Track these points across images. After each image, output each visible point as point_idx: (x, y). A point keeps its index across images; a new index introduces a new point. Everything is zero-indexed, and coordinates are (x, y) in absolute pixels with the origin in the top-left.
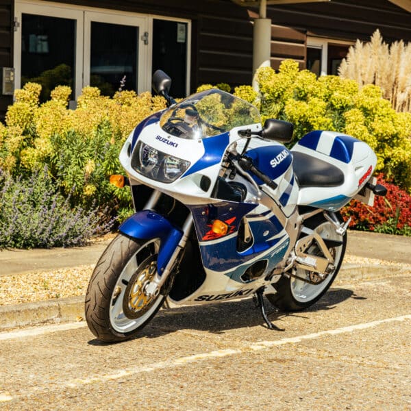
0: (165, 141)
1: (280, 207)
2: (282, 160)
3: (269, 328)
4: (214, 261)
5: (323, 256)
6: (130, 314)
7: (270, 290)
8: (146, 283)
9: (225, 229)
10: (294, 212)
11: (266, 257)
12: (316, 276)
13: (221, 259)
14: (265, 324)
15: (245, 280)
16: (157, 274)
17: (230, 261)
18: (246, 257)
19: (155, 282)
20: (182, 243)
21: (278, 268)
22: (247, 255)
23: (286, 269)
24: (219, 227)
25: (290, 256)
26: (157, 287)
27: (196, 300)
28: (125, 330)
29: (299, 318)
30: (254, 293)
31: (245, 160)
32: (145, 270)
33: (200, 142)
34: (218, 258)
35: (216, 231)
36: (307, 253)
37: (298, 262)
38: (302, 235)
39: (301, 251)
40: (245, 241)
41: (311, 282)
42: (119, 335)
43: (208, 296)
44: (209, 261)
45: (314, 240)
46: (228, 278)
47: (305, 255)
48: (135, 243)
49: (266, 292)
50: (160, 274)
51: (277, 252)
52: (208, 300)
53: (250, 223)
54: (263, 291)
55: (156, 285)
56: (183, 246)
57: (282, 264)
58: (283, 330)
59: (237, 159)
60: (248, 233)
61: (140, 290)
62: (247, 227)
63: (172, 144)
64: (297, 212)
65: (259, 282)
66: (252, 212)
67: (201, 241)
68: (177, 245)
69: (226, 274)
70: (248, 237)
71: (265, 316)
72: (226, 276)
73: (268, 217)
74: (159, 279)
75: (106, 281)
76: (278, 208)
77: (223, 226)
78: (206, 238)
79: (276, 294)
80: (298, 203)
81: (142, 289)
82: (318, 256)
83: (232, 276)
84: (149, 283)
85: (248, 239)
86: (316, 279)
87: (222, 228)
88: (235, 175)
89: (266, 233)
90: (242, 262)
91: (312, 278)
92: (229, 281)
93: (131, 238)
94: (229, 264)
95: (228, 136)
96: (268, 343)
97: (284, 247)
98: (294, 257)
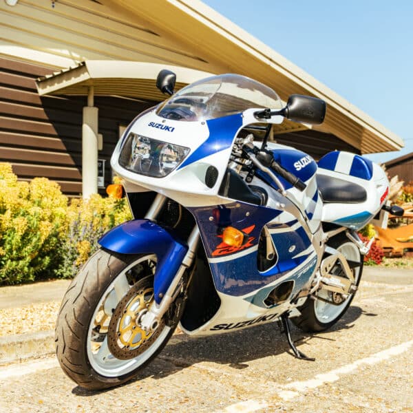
0: (159, 126)
1: (306, 220)
2: (306, 164)
3: (296, 357)
4: (231, 283)
5: (345, 277)
6: (121, 354)
7: (295, 313)
8: (141, 313)
9: (239, 237)
10: (318, 229)
11: (292, 277)
12: (338, 297)
13: (239, 281)
14: (291, 351)
15: (268, 305)
16: (154, 302)
17: (250, 283)
18: (268, 279)
19: (152, 312)
20: (187, 260)
21: (304, 290)
22: (269, 276)
23: (312, 290)
24: (232, 236)
25: (316, 277)
26: (156, 318)
27: (211, 330)
28: (120, 372)
29: (324, 341)
30: (278, 317)
31: (264, 154)
32: (138, 297)
33: (203, 123)
34: (236, 280)
35: (228, 241)
36: (331, 274)
37: (324, 283)
38: (326, 255)
39: (326, 271)
40: (268, 258)
41: (333, 303)
42: (109, 381)
43: (226, 325)
44: (224, 283)
45: (338, 260)
46: (249, 303)
47: (330, 275)
48: (118, 260)
49: (291, 315)
50: (159, 301)
51: (305, 271)
52: (227, 328)
53: (272, 235)
54: (288, 315)
55: (154, 316)
56: (188, 264)
57: (308, 285)
58: (313, 360)
59: (254, 153)
60: (271, 249)
61: (134, 321)
62: (269, 240)
63: (167, 128)
64: (321, 230)
65: (284, 306)
66: (275, 221)
67: (211, 257)
68: (180, 263)
69: (245, 299)
70: (271, 253)
71: (292, 343)
72: (245, 301)
73: (294, 228)
74: (158, 308)
75: (77, 314)
76: (304, 220)
77: (237, 234)
78: (216, 252)
79: (300, 316)
80: (323, 220)
81: (137, 320)
82: (340, 276)
83: (253, 301)
84: (145, 313)
85: (271, 256)
86: (338, 300)
87: (236, 237)
88: (252, 178)
89: (292, 249)
90: (263, 285)
91: (334, 298)
92: (250, 306)
93: (112, 253)
94: (250, 286)
95: (242, 118)
96: (300, 386)
97: (311, 266)
98: (319, 278)
